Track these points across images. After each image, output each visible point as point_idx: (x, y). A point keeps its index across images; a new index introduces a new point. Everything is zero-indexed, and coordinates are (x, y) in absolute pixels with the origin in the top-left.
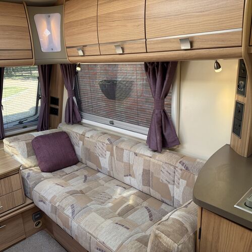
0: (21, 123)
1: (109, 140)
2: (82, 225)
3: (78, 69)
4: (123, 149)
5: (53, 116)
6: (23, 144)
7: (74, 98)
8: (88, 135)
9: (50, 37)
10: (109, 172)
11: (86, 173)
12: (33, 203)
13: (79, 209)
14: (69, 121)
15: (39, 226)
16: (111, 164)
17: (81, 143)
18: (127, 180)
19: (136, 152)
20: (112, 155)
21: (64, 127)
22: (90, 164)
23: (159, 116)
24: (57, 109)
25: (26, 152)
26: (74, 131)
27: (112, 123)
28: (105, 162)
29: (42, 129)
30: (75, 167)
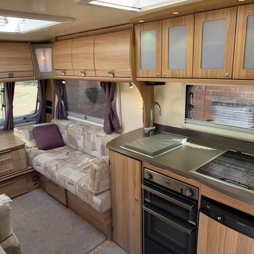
0: (25, 118)
1: (83, 128)
2: (61, 173)
3: (64, 82)
4: (90, 134)
5: (48, 114)
6: (27, 132)
7: (62, 102)
8: (70, 126)
9: (45, 60)
10: (83, 149)
11: (68, 151)
12: (33, 168)
13: (60, 166)
14: (59, 118)
15: (37, 186)
16: (84, 144)
17: (66, 131)
18: (93, 153)
19: (98, 134)
20: (84, 138)
21: (55, 121)
22: (71, 145)
23: (109, 112)
24: (51, 109)
25: (29, 137)
26: (62, 124)
27: (86, 118)
28: (80, 143)
29: (40, 123)
30: (61, 148)
